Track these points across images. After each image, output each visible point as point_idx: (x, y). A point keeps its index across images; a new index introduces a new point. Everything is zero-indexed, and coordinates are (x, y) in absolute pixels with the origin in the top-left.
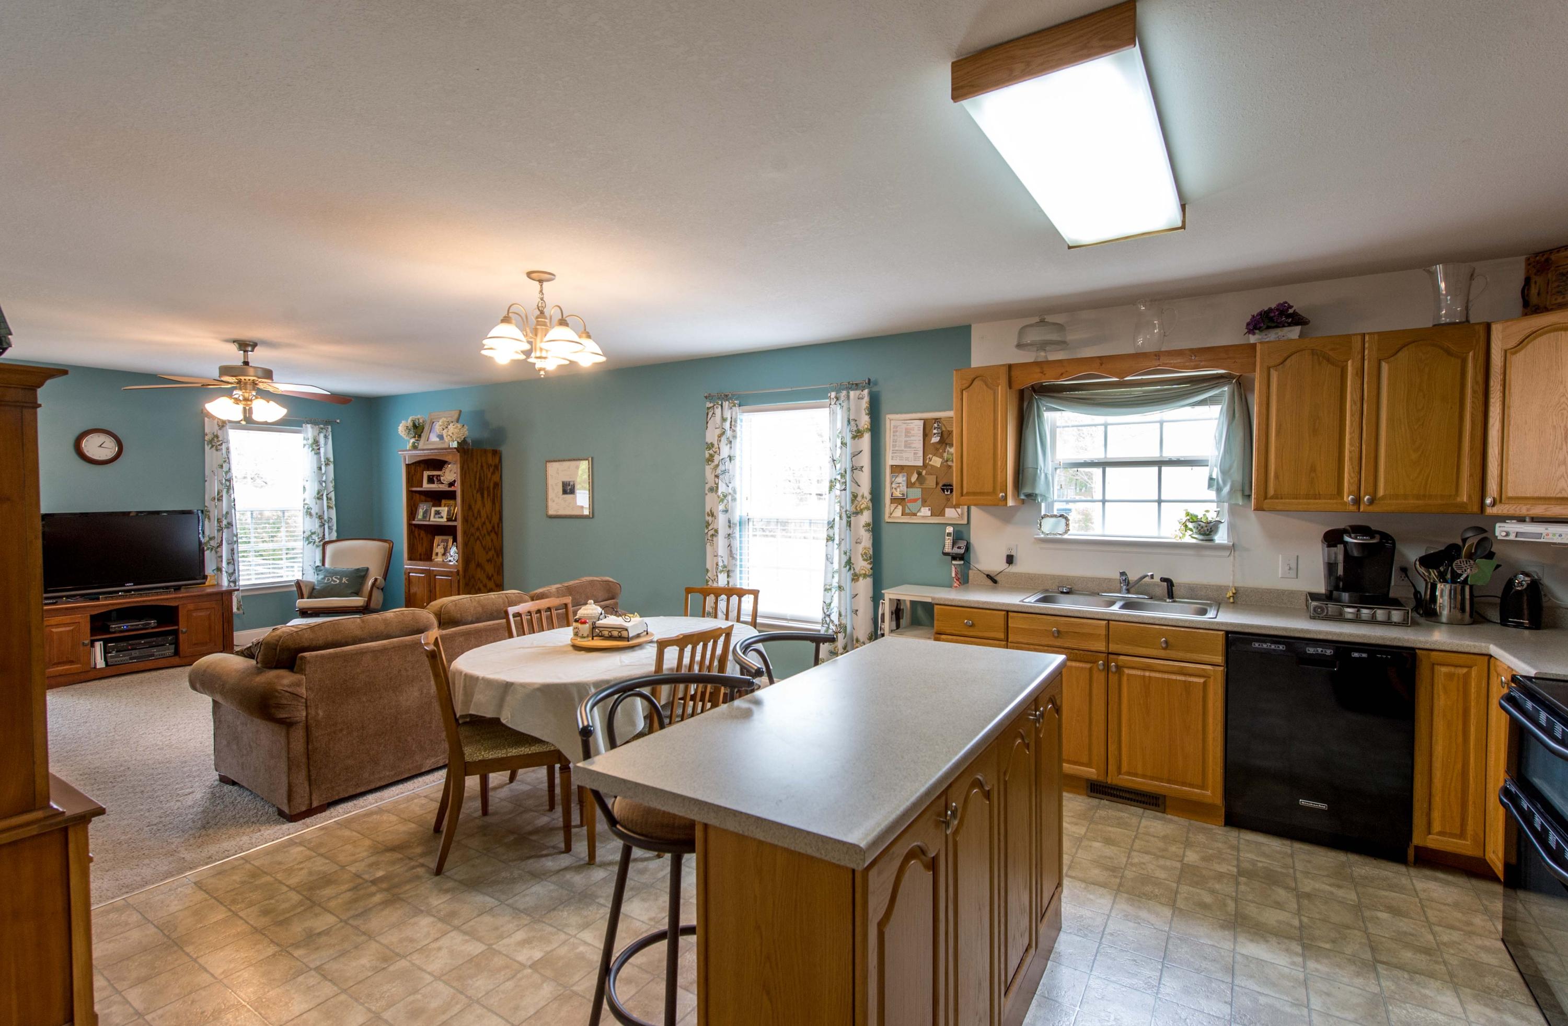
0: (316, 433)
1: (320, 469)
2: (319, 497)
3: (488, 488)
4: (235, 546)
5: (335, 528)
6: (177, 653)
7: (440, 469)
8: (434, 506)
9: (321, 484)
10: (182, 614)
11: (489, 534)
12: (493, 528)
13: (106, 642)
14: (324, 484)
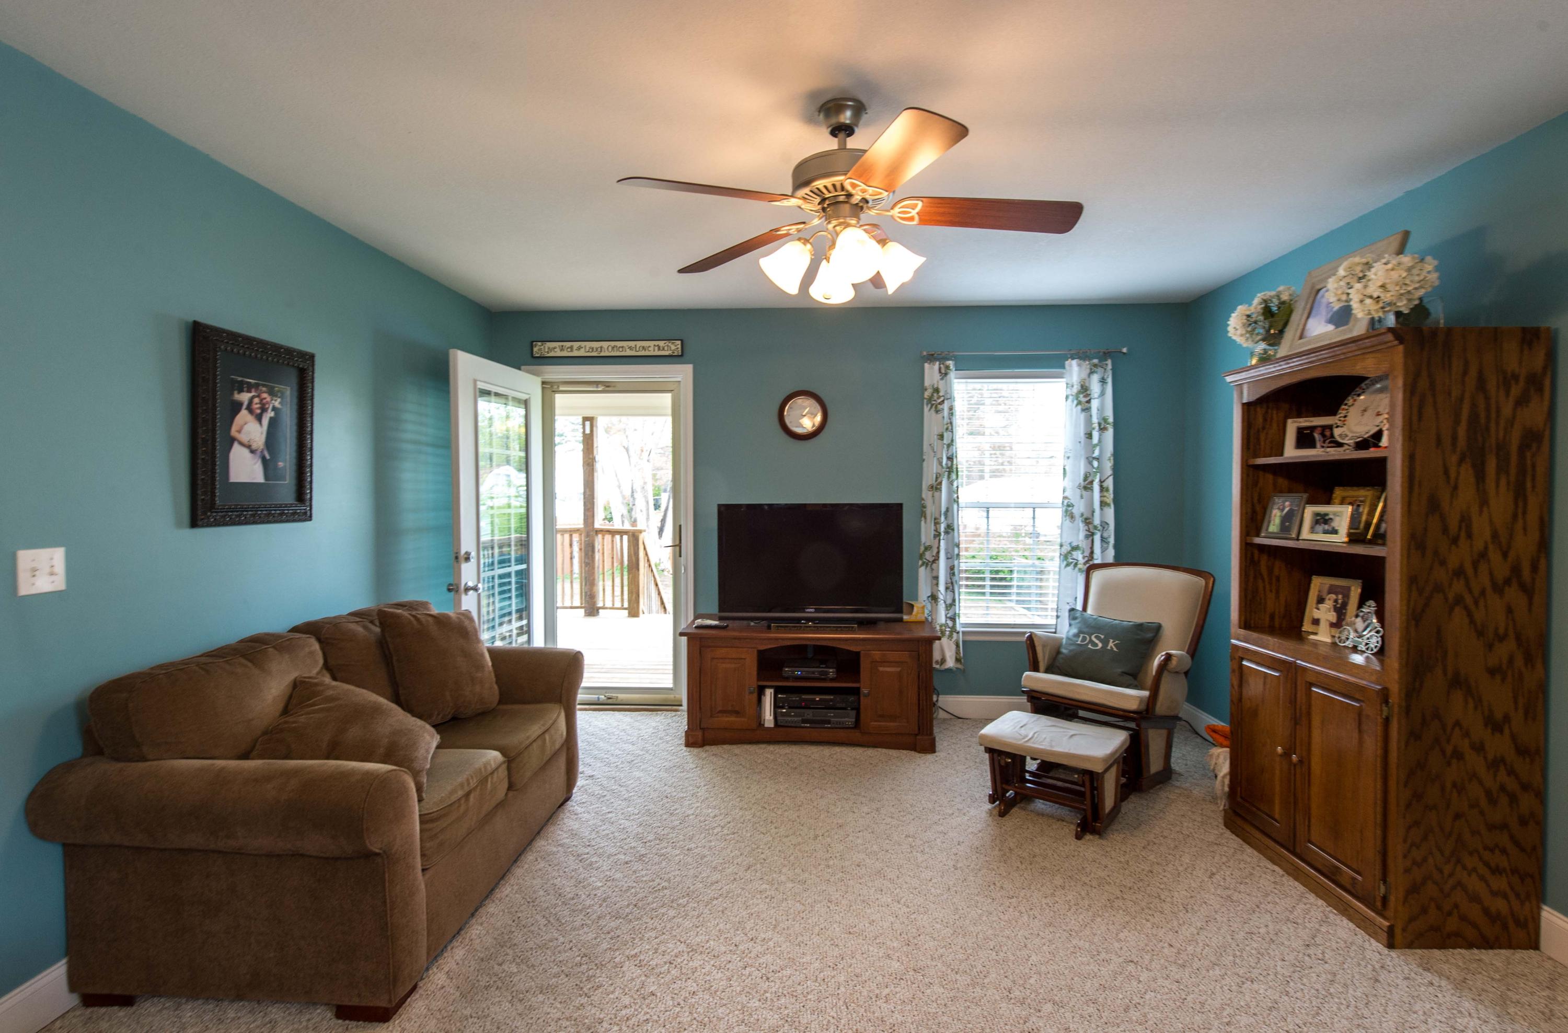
0: (1084, 374)
1: (1089, 436)
2: (1087, 487)
3: (1501, 449)
4: (956, 563)
5: (1112, 540)
6: (857, 724)
7: (1333, 412)
8: (1312, 501)
9: (1090, 463)
10: (865, 665)
11: (1498, 589)
12: (1516, 570)
13: (778, 690)
14: (1095, 464)
